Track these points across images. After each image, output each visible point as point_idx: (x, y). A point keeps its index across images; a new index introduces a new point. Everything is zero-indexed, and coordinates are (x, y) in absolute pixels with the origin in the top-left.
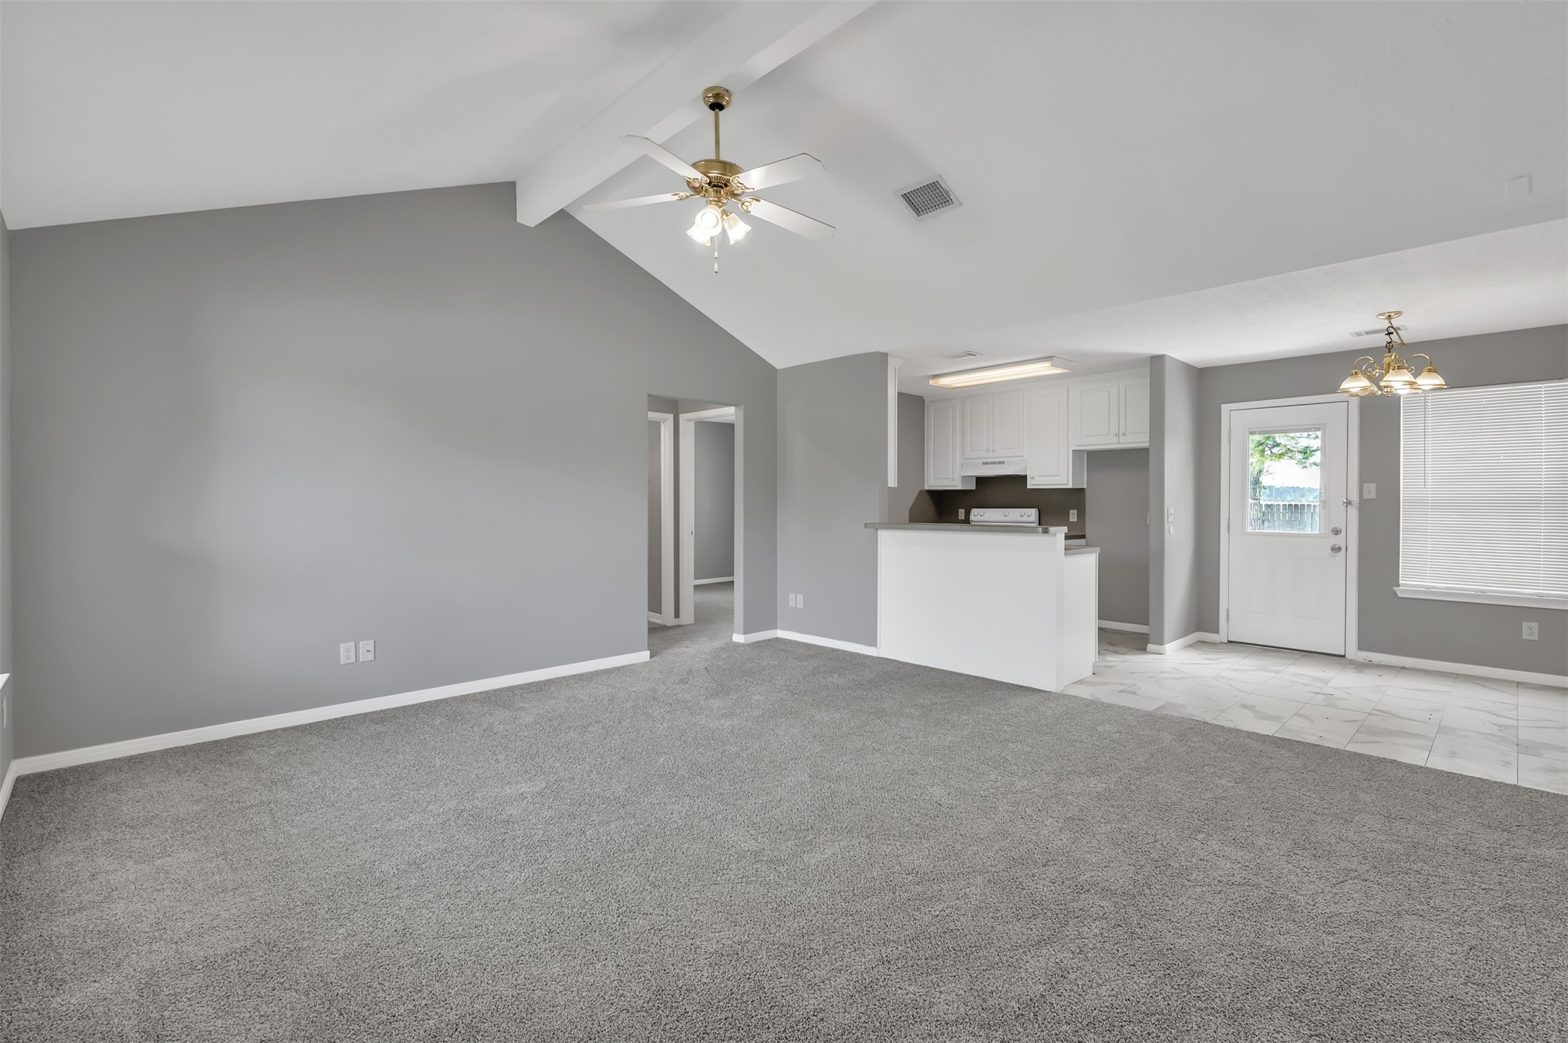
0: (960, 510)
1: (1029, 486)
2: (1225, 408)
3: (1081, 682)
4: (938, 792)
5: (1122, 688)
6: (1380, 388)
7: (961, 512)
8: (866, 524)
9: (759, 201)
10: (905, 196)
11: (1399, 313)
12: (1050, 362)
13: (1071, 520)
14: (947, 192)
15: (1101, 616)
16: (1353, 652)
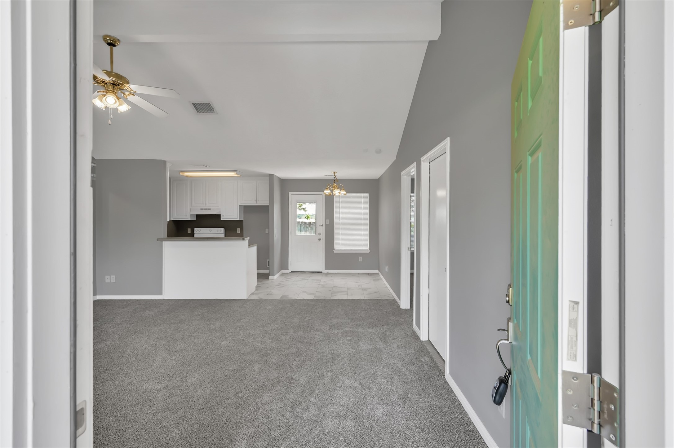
0: (188, 229)
1: (221, 219)
2: (290, 193)
3: (253, 294)
4: (225, 343)
5: (267, 293)
6: (332, 193)
7: (189, 230)
8: (157, 239)
9: (134, 95)
10: (194, 104)
11: (336, 172)
12: (236, 172)
13: (238, 232)
14: (213, 108)
15: (258, 268)
16: (325, 271)
